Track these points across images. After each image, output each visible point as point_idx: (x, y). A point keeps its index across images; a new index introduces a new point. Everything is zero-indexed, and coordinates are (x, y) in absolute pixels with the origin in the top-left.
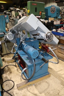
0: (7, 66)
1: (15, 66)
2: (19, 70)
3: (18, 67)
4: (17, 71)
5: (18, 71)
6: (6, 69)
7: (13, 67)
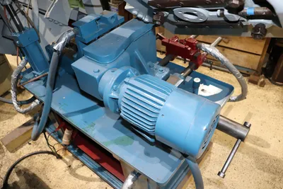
0: (13, 167)
1: (48, 153)
2: (78, 167)
3: (65, 155)
4: (72, 178)
5: (76, 176)
6: (15, 183)
7: (46, 162)
